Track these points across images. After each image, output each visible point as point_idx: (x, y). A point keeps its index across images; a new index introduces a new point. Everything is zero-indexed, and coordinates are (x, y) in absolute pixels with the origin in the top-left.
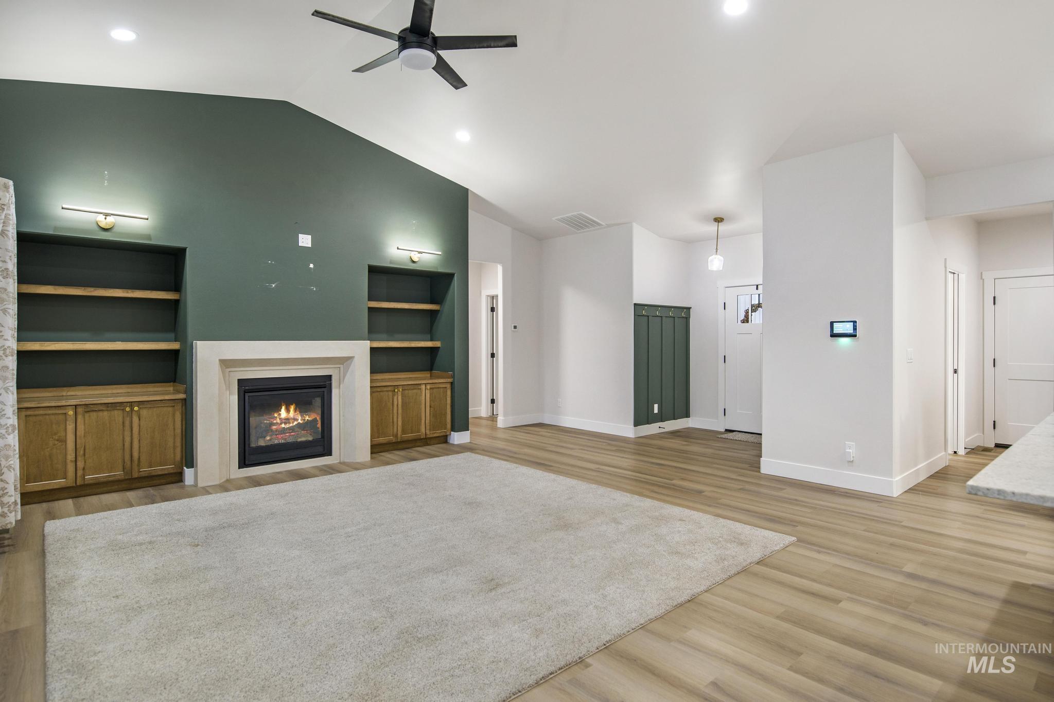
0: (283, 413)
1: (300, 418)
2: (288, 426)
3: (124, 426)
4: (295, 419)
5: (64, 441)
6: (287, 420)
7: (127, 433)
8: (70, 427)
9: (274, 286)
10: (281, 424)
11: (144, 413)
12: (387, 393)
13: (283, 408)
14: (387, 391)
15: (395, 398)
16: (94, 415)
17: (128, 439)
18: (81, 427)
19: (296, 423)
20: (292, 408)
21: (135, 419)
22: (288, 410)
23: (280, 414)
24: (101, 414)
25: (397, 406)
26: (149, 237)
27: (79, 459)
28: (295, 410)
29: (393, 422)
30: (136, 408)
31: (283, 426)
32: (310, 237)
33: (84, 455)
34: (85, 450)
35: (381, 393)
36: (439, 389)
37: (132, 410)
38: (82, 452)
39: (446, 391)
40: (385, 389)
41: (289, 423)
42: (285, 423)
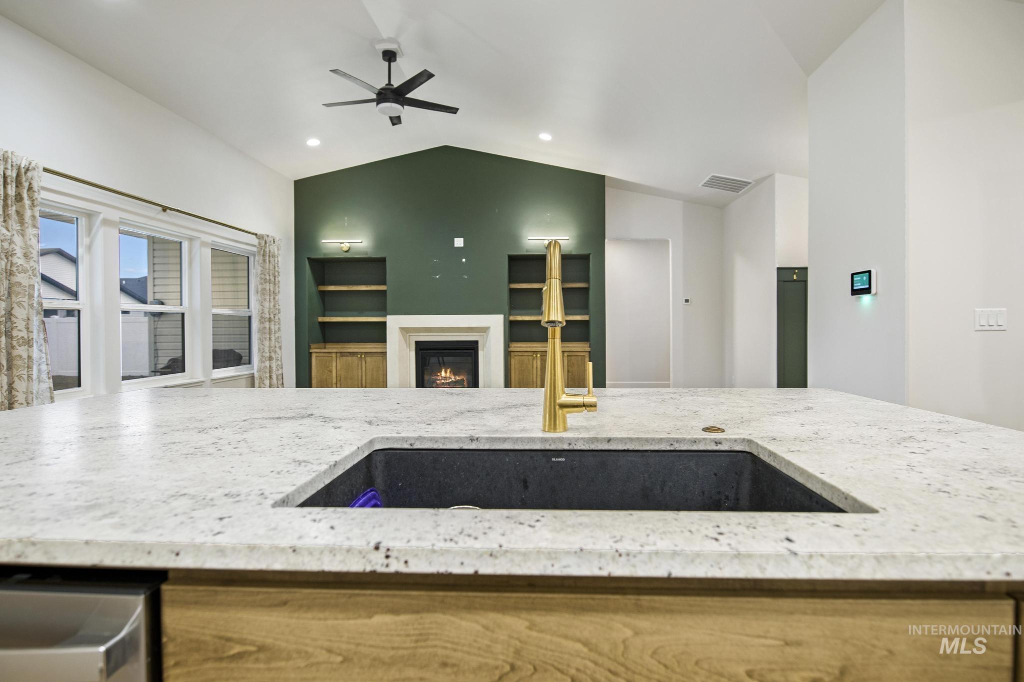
0: (443, 374)
1: (453, 377)
2: (445, 382)
3: (358, 366)
4: (450, 378)
5: (331, 371)
6: (445, 378)
7: (360, 371)
8: (334, 364)
9: (438, 277)
10: (442, 380)
11: (368, 359)
12: (527, 357)
13: (443, 370)
14: (528, 356)
15: (535, 362)
16: (344, 358)
17: (360, 374)
18: (338, 365)
19: (450, 380)
20: (448, 371)
21: (364, 363)
22: (446, 372)
23: (441, 374)
24: (347, 358)
25: (537, 368)
26: (367, 254)
27: (338, 382)
28: (450, 372)
29: (533, 381)
30: (363, 356)
31: (443, 381)
32: (456, 245)
33: (340, 381)
34: (340, 378)
35: (523, 357)
36: (578, 357)
37: (361, 356)
38: (339, 379)
39: (585, 359)
40: (525, 354)
41: (447, 380)
42: (444, 380)
